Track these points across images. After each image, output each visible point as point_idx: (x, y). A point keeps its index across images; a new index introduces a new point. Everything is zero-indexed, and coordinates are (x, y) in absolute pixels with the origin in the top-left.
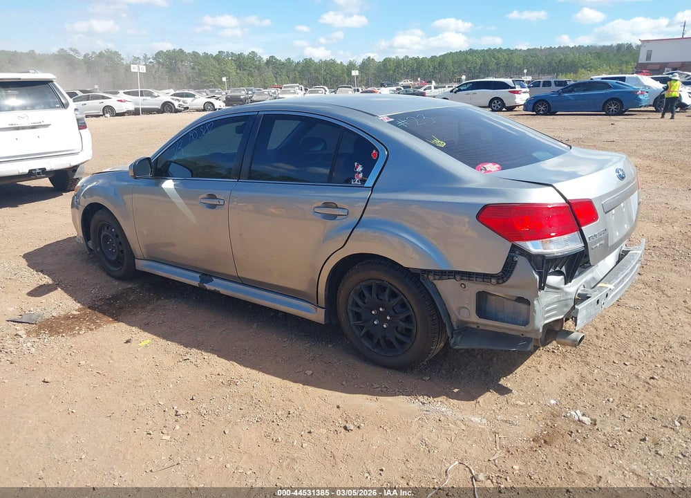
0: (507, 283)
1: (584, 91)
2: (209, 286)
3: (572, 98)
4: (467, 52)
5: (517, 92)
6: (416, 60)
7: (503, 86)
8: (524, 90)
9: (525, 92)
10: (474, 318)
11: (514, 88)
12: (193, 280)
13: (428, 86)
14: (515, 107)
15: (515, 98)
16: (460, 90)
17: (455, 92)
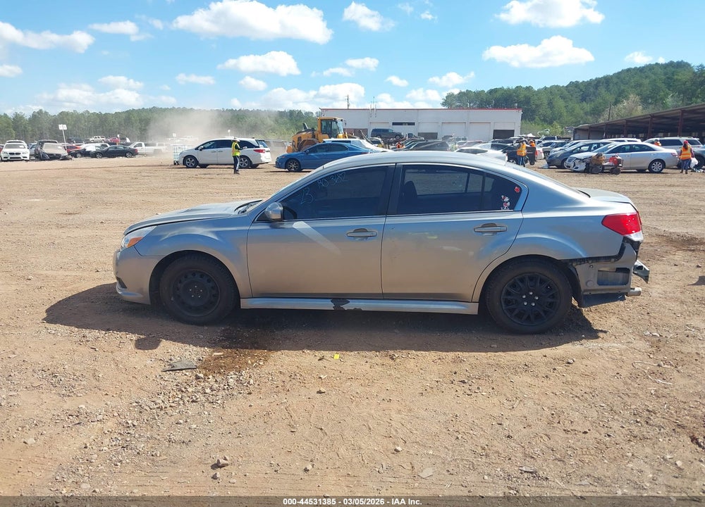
0: (620, 260)
1: (327, 151)
2: (346, 307)
3: (317, 157)
4: (150, 110)
5: (261, 151)
6: (99, 116)
7: (249, 145)
8: (266, 149)
9: (267, 151)
10: (597, 287)
11: (259, 147)
12: (328, 305)
13: (137, 143)
14: (258, 165)
15: (260, 157)
16: (204, 148)
17: (201, 150)
